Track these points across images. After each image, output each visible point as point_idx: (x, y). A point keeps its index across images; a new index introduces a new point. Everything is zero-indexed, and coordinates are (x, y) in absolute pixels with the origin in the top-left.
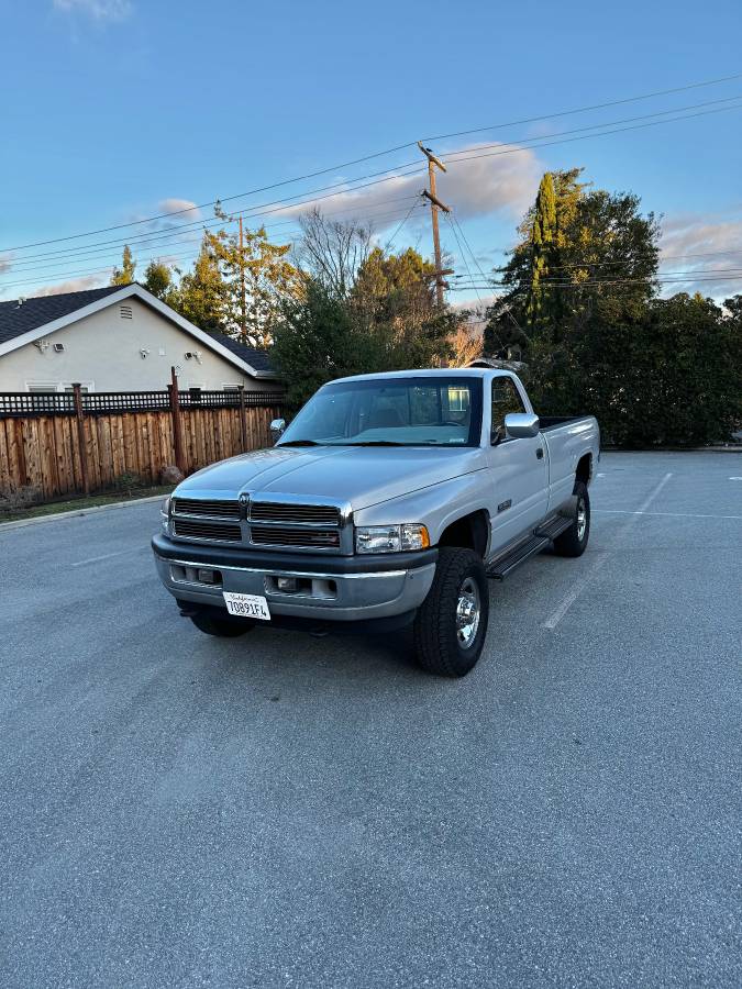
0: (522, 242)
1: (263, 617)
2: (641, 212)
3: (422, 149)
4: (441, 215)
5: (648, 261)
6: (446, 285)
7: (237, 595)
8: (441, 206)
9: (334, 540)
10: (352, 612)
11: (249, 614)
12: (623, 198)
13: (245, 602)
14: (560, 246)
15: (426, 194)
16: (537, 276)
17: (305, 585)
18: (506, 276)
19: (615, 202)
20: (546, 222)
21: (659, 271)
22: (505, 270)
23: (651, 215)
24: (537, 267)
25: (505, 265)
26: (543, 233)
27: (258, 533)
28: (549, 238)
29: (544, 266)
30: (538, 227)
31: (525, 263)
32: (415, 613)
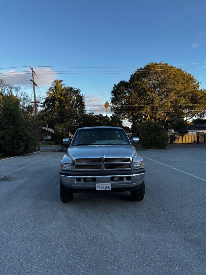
0: (47, 97)
1: (109, 189)
2: (81, 93)
3: (31, 68)
4: (35, 87)
5: (83, 106)
6: (37, 105)
7: (101, 184)
8: (35, 84)
9: (129, 166)
10: (134, 184)
11: (104, 189)
12: (77, 90)
13: (103, 186)
14: (62, 99)
15: (32, 80)
16: (56, 105)
17: (122, 179)
18: (43, 105)
19: (75, 90)
20: (58, 92)
21: (86, 108)
22: (43, 103)
23: (83, 95)
24: (56, 103)
25: (43, 102)
26: (57, 95)
27: (107, 166)
28: (59, 97)
29: (58, 104)
30: (56, 93)
31: (48, 102)
32: (140, 186)
